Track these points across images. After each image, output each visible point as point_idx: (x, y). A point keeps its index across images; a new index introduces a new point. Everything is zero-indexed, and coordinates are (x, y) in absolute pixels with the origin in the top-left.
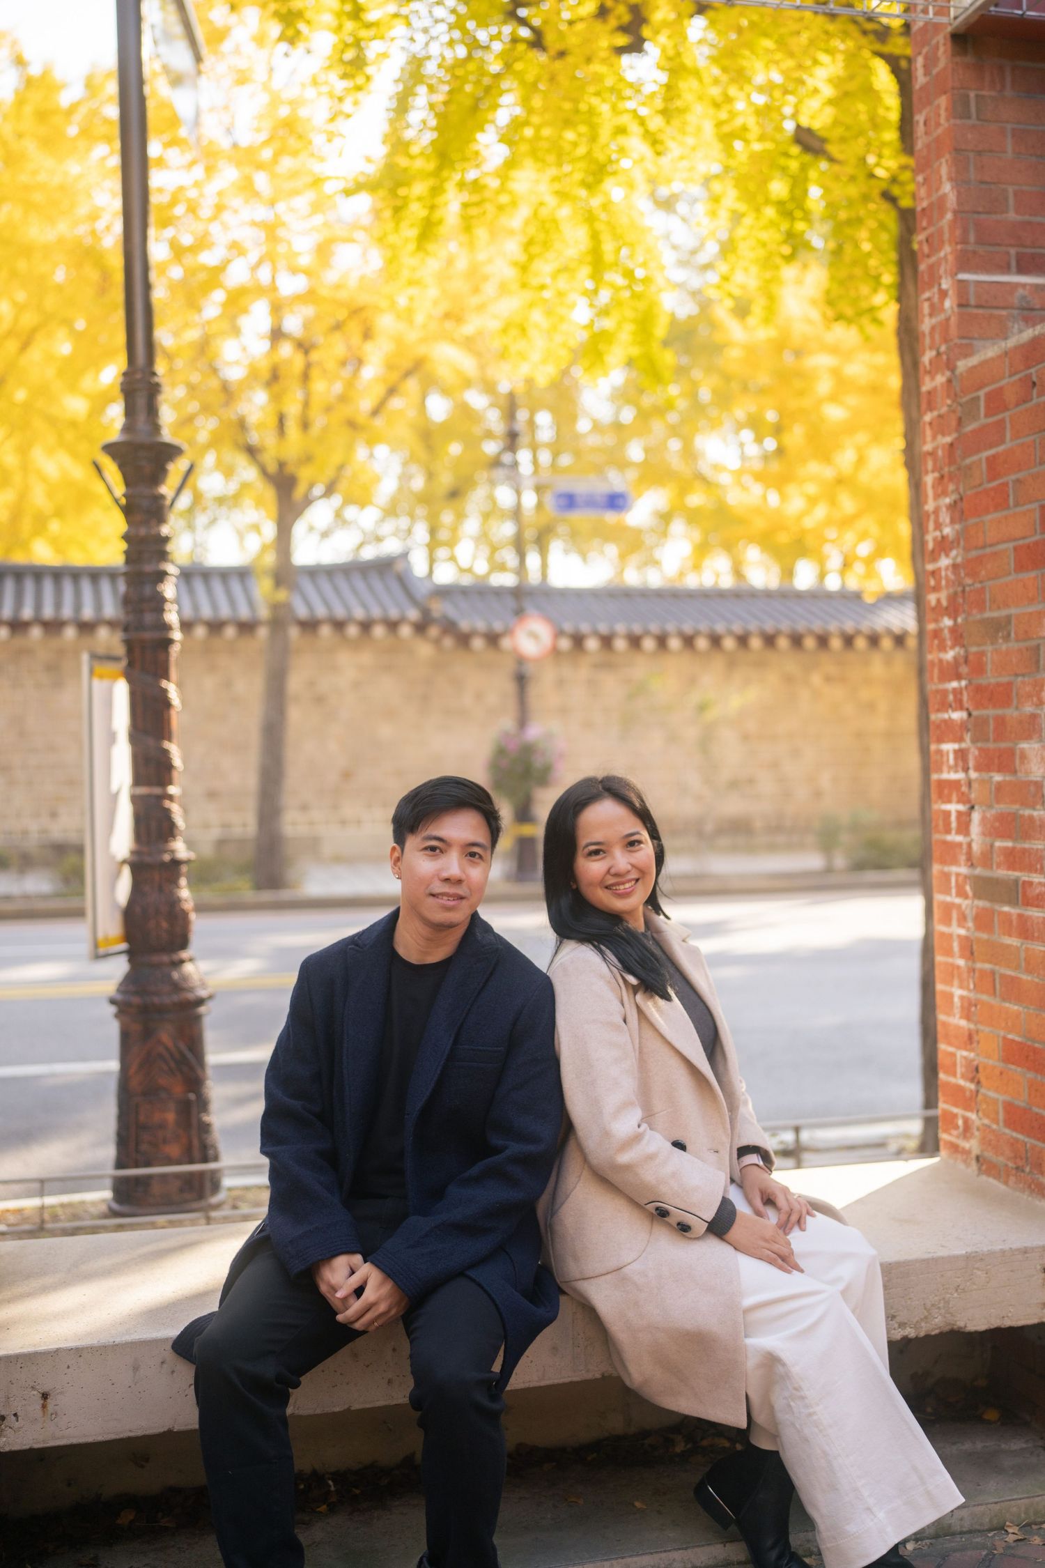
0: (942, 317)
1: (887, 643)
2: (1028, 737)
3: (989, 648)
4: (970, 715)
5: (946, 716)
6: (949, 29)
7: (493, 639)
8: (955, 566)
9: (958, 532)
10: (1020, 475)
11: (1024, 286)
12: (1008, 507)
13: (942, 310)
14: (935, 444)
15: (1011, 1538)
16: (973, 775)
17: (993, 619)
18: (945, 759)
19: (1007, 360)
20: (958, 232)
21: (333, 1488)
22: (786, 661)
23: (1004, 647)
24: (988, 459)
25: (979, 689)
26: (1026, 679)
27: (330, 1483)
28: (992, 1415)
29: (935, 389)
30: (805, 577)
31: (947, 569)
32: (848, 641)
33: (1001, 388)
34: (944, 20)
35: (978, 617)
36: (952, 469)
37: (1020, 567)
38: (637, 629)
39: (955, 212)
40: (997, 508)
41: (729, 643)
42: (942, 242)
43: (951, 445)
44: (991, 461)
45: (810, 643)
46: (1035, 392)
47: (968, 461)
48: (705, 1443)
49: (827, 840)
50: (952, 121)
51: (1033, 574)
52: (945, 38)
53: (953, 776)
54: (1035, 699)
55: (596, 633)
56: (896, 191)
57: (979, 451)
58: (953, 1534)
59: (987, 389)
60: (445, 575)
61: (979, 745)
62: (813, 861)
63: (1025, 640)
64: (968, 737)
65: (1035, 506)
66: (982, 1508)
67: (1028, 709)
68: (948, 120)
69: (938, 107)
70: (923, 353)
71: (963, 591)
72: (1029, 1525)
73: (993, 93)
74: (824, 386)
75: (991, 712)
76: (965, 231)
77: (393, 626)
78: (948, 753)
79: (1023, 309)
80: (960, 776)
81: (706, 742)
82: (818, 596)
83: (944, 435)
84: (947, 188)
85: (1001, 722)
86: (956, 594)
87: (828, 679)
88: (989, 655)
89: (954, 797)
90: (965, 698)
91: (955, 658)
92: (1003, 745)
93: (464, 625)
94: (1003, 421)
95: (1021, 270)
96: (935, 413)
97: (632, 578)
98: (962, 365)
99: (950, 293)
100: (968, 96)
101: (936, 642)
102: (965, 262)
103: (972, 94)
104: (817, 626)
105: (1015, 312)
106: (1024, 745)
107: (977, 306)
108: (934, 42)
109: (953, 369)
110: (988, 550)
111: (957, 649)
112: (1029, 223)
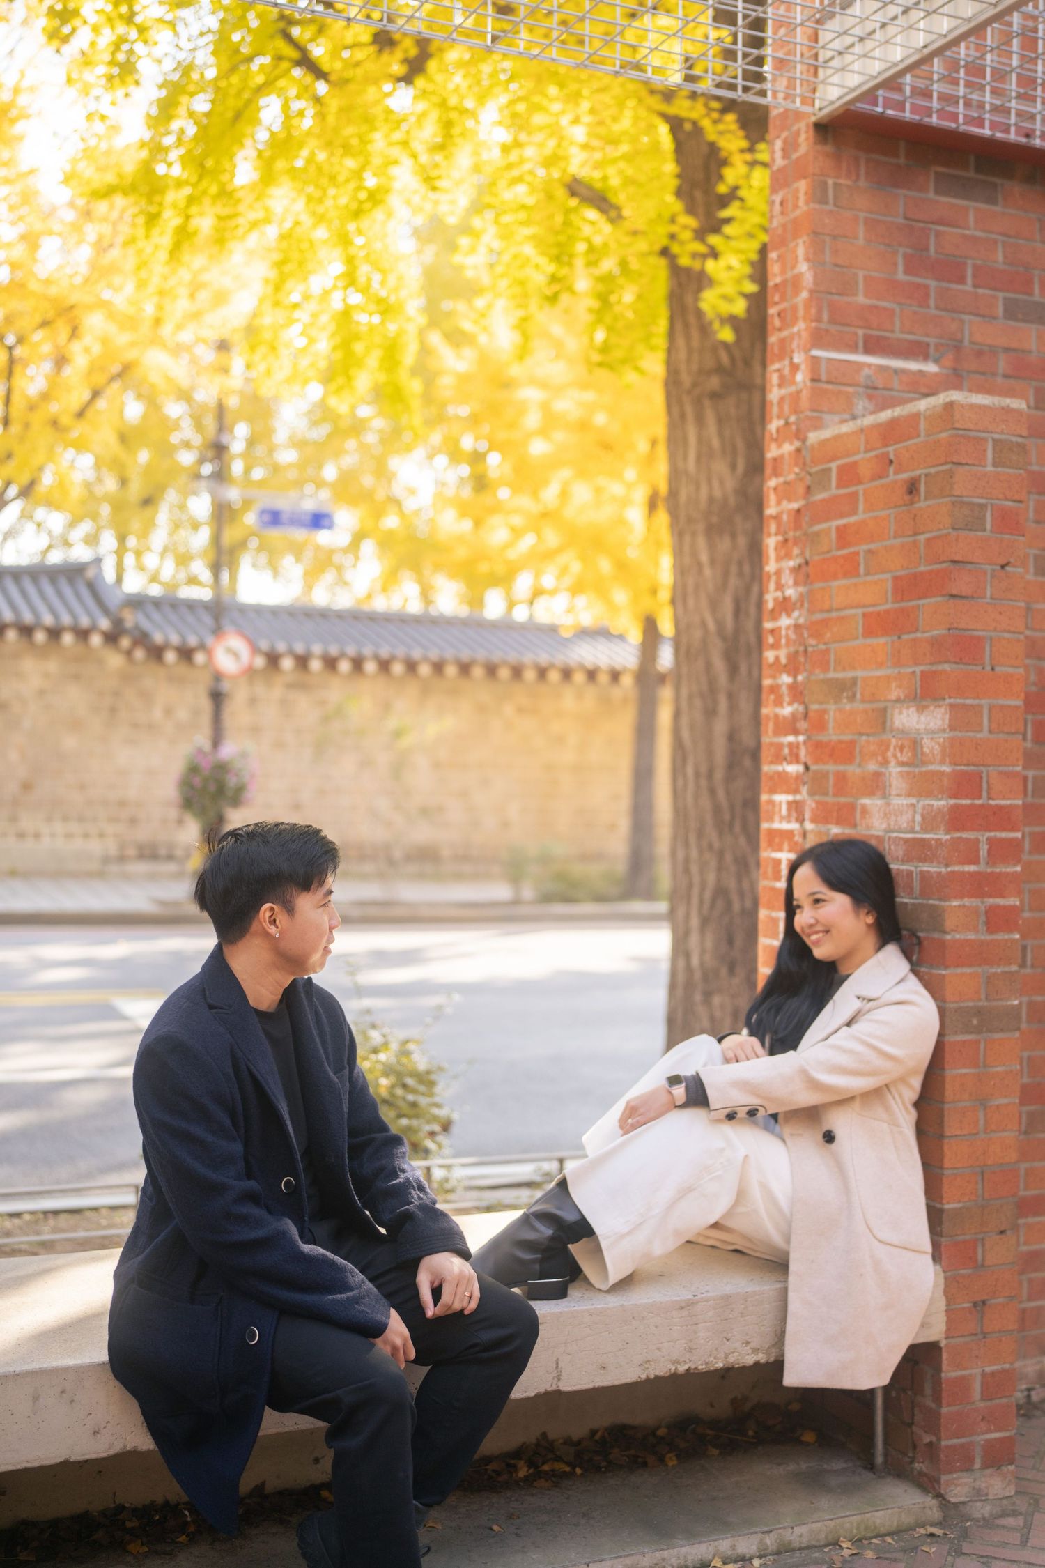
0: (793, 389)
1: (579, 678)
2: (871, 794)
3: (832, 707)
4: (807, 768)
5: (780, 768)
6: (813, 119)
7: (186, 654)
8: (797, 627)
9: (801, 595)
10: (872, 546)
11: (869, 366)
12: (858, 575)
13: (793, 382)
14: (779, 509)
15: (846, 1553)
16: (809, 826)
17: (837, 680)
18: (777, 809)
19: (863, 437)
20: (813, 311)
21: (189, 1519)
22: (479, 690)
23: (848, 707)
24: (838, 528)
25: (819, 745)
26: (871, 739)
27: (187, 1513)
28: (809, 1437)
29: (782, 457)
30: (494, 607)
31: (788, 628)
32: (542, 673)
33: (855, 463)
34: (808, 109)
35: (822, 676)
36: (798, 533)
37: (869, 632)
38: (334, 650)
39: (811, 292)
40: (846, 575)
41: (425, 670)
42: (795, 320)
43: (798, 511)
44: (841, 531)
45: (504, 673)
46: (891, 470)
47: (816, 528)
48: (546, 1468)
49: (514, 870)
50: (812, 205)
51: (882, 640)
52: (807, 126)
53: (785, 826)
54: (880, 758)
55: (291, 652)
57: (828, 519)
58: (793, 1550)
59: (840, 462)
60: (134, 584)
61: (817, 798)
62: (501, 892)
63: (871, 702)
64: (804, 790)
65: (888, 576)
66: (819, 1525)
67: (872, 767)
68: (807, 203)
69: (797, 190)
70: (770, 422)
71: (806, 651)
72: (860, 1540)
73: (849, 183)
74: (532, 420)
75: (831, 768)
76: (820, 311)
77: (82, 635)
78: (780, 803)
79: (867, 387)
80: (794, 826)
81: (398, 768)
82: (506, 626)
83: (790, 500)
84: (803, 267)
85: (841, 778)
86: (797, 652)
87: (521, 710)
88: (832, 713)
89: (786, 846)
90: (803, 752)
91: (793, 715)
92: (842, 800)
93: (158, 638)
94: (855, 494)
95: (868, 350)
96: (781, 480)
97: (321, 597)
98: (813, 437)
99: (803, 367)
100: (826, 183)
101: (772, 697)
102: (818, 339)
103: (830, 182)
104: (512, 657)
105: (861, 390)
106: (866, 801)
107: (828, 382)
108: (795, 128)
109: (804, 440)
110: (834, 614)
111: (796, 705)
112: (876, 307)
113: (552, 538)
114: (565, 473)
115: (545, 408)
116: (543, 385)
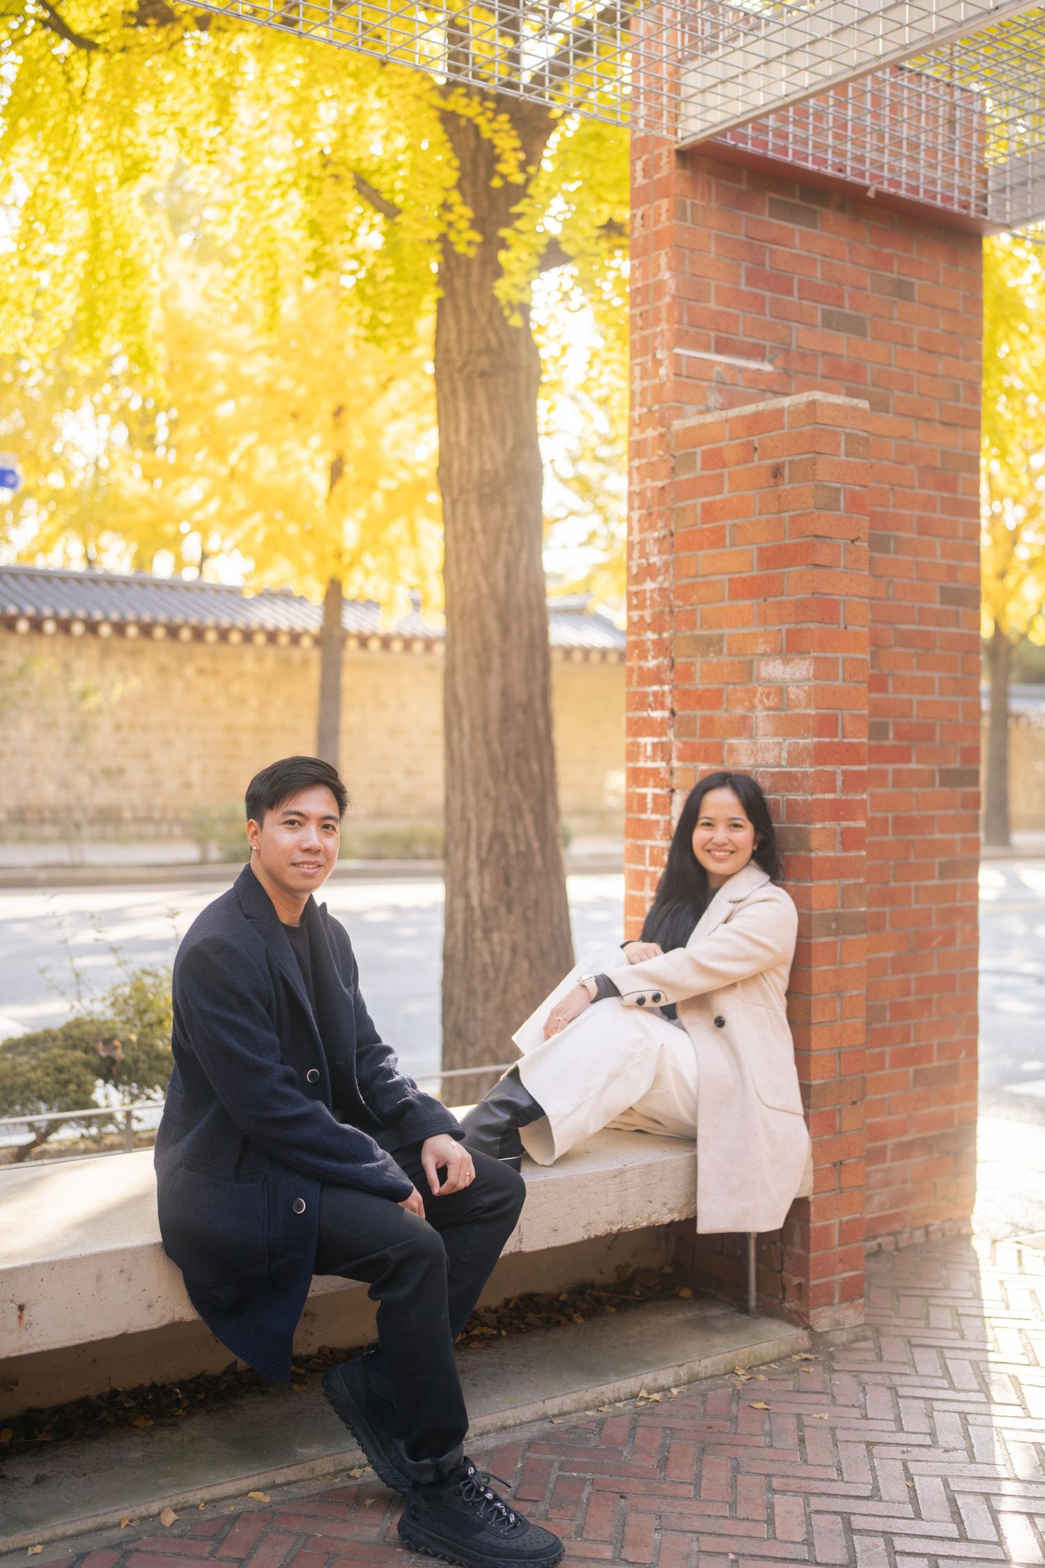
0: (657, 381)
1: (260, 639)
2: (738, 734)
3: (699, 661)
4: (673, 713)
5: (645, 714)
6: (676, 146)
8: (661, 590)
9: (666, 562)
10: (737, 521)
11: (720, 363)
12: (724, 546)
13: (657, 375)
14: (643, 486)
15: (743, 1378)
16: (675, 763)
17: (704, 637)
18: (642, 750)
19: (727, 427)
20: (676, 314)
22: (160, 650)
23: (715, 660)
24: (703, 505)
25: (685, 693)
26: (738, 687)
28: (686, 1293)
29: (646, 440)
30: (162, 567)
31: (653, 591)
32: (223, 635)
33: (721, 449)
34: (673, 138)
35: (688, 633)
36: (662, 508)
37: (734, 595)
39: (674, 297)
40: (712, 545)
41: (105, 630)
42: (657, 321)
43: (663, 488)
44: (707, 508)
45: (186, 634)
46: (756, 456)
47: (682, 504)
49: (200, 832)
50: (675, 222)
51: (748, 602)
52: (669, 151)
53: (650, 765)
54: (747, 704)
56: (453, 236)
57: (693, 497)
58: (700, 1380)
59: (705, 448)
61: (684, 739)
62: (188, 852)
63: (738, 655)
64: (671, 733)
65: (754, 547)
66: (719, 1357)
67: (739, 711)
68: (669, 218)
69: (659, 207)
70: (633, 409)
71: (671, 612)
72: (750, 1368)
73: (703, 203)
75: (699, 713)
76: (681, 314)
78: (645, 745)
79: (718, 382)
80: (660, 764)
81: (81, 731)
82: (176, 586)
83: (654, 479)
84: (666, 275)
85: (708, 723)
86: (662, 612)
87: (201, 671)
88: (698, 666)
89: (651, 782)
90: (668, 700)
91: (659, 667)
92: (709, 740)
94: (721, 475)
95: (719, 350)
96: (645, 461)
98: (677, 425)
99: (666, 362)
100: (685, 203)
101: (636, 652)
102: (681, 339)
103: (689, 202)
104: (194, 620)
105: (713, 384)
106: (734, 741)
107: (687, 377)
108: (657, 152)
109: (669, 428)
110: (700, 580)
111: (661, 659)
112: (724, 313)
113: (240, 501)
114: (251, 438)
115: (232, 372)
116: (229, 349)
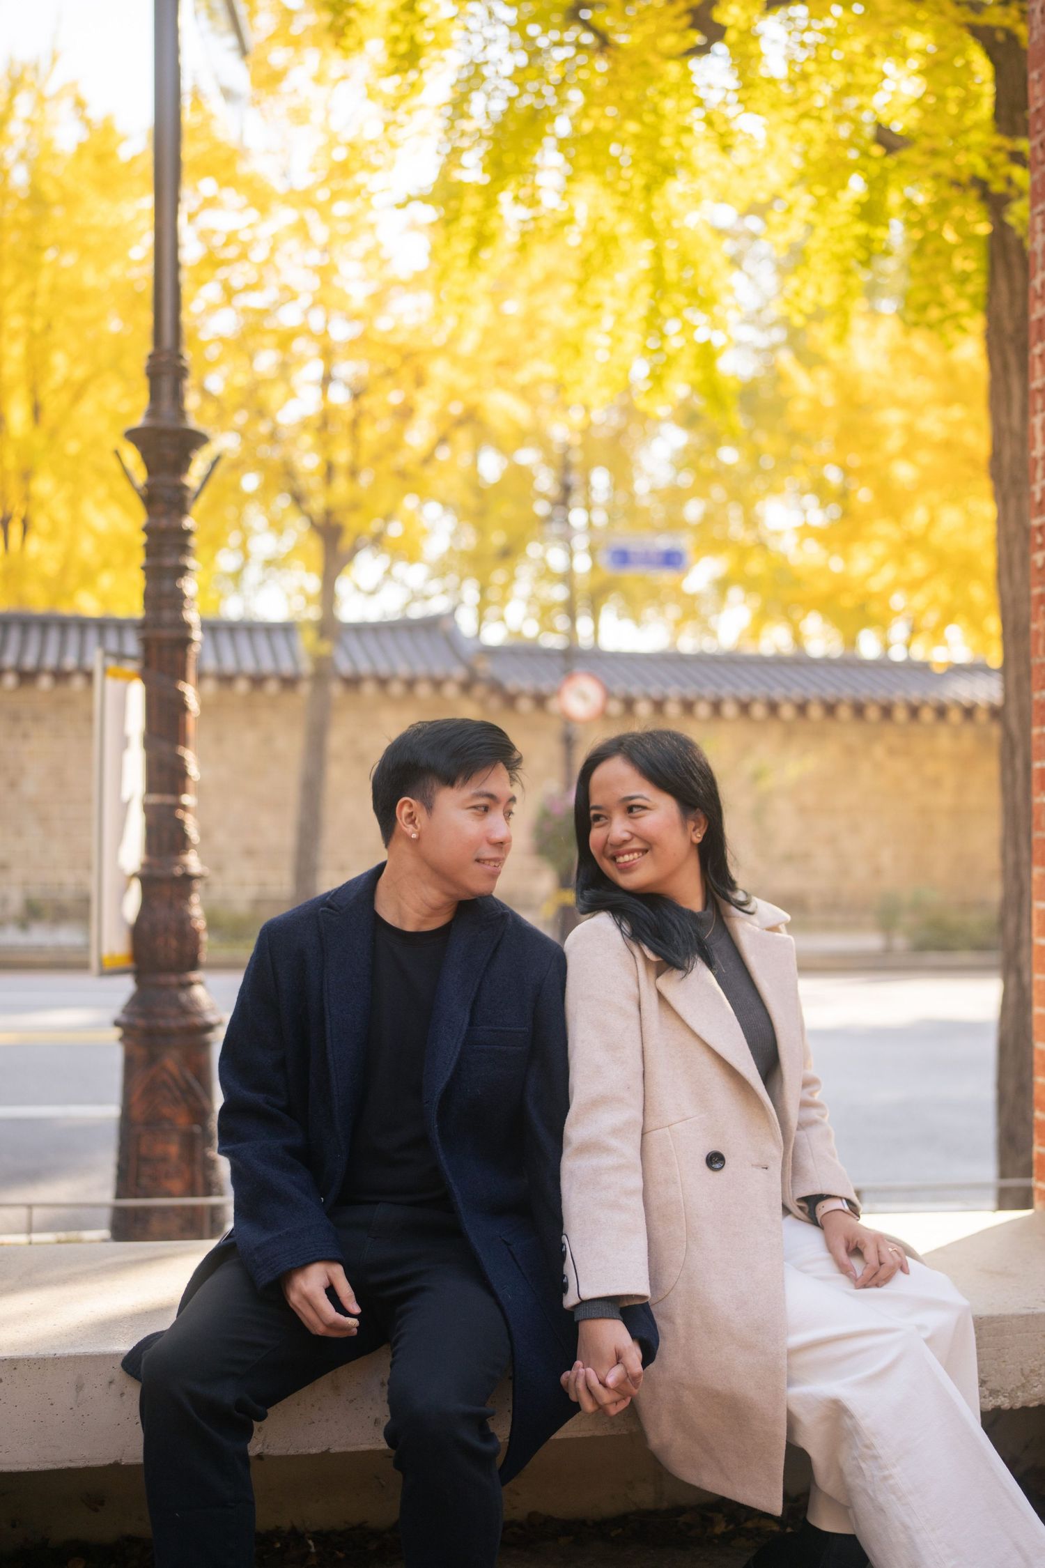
1: (955, 716)
7: (540, 701)
21: (313, 1550)
22: (847, 731)
27: (311, 1542)
30: (869, 647)
32: (914, 712)
38: (690, 693)
41: (787, 712)
45: (873, 713)
49: (887, 919)
55: (647, 697)
60: (494, 636)
62: (871, 941)
74: (894, 442)
77: (437, 684)
81: (760, 814)
82: (883, 665)
87: (892, 752)
93: (512, 684)
97: (688, 644)
104: (881, 695)
113: (918, 565)
114: (933, 497)
115: (909, 429)
116: (905, 404)
